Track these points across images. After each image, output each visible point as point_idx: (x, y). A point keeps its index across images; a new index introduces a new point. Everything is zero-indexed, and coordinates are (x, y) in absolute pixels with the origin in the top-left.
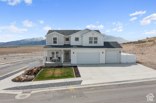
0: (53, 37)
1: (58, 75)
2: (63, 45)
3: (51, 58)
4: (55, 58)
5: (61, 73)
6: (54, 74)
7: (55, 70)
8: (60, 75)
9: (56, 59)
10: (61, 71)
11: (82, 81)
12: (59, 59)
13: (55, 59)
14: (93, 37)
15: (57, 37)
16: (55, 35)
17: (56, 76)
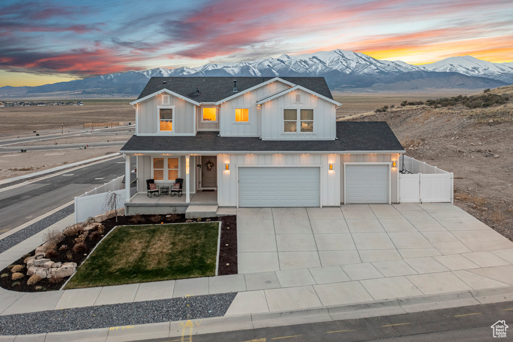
0: (159, 107)
1: (159, 263)
2: (194, 134)
3: (150, 182)
4: (166, 180)
5: (170, 254)
6: (144, 254)
7: (153, 237)
8: (165, 265)
9: (168, 185)
10: (173, 243)
11: (236, 293)
12: (178, 186)
13: (165, 185)
14: (298, 107)
15: (173, 107)
16: (166, 101)
17: (152, 265)
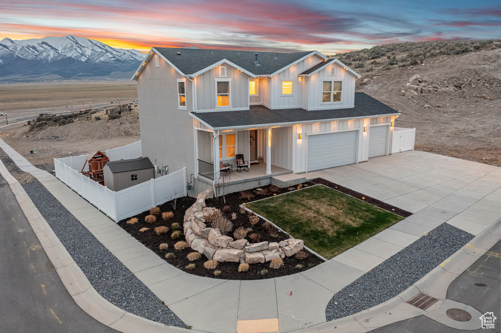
0: (217, 80)
2: (248, 109)
4: (225, 158)
9: (227, 163)
11: (446, 223)
14: (333, 79)
15: (229, 80)
16: (223, 73)
